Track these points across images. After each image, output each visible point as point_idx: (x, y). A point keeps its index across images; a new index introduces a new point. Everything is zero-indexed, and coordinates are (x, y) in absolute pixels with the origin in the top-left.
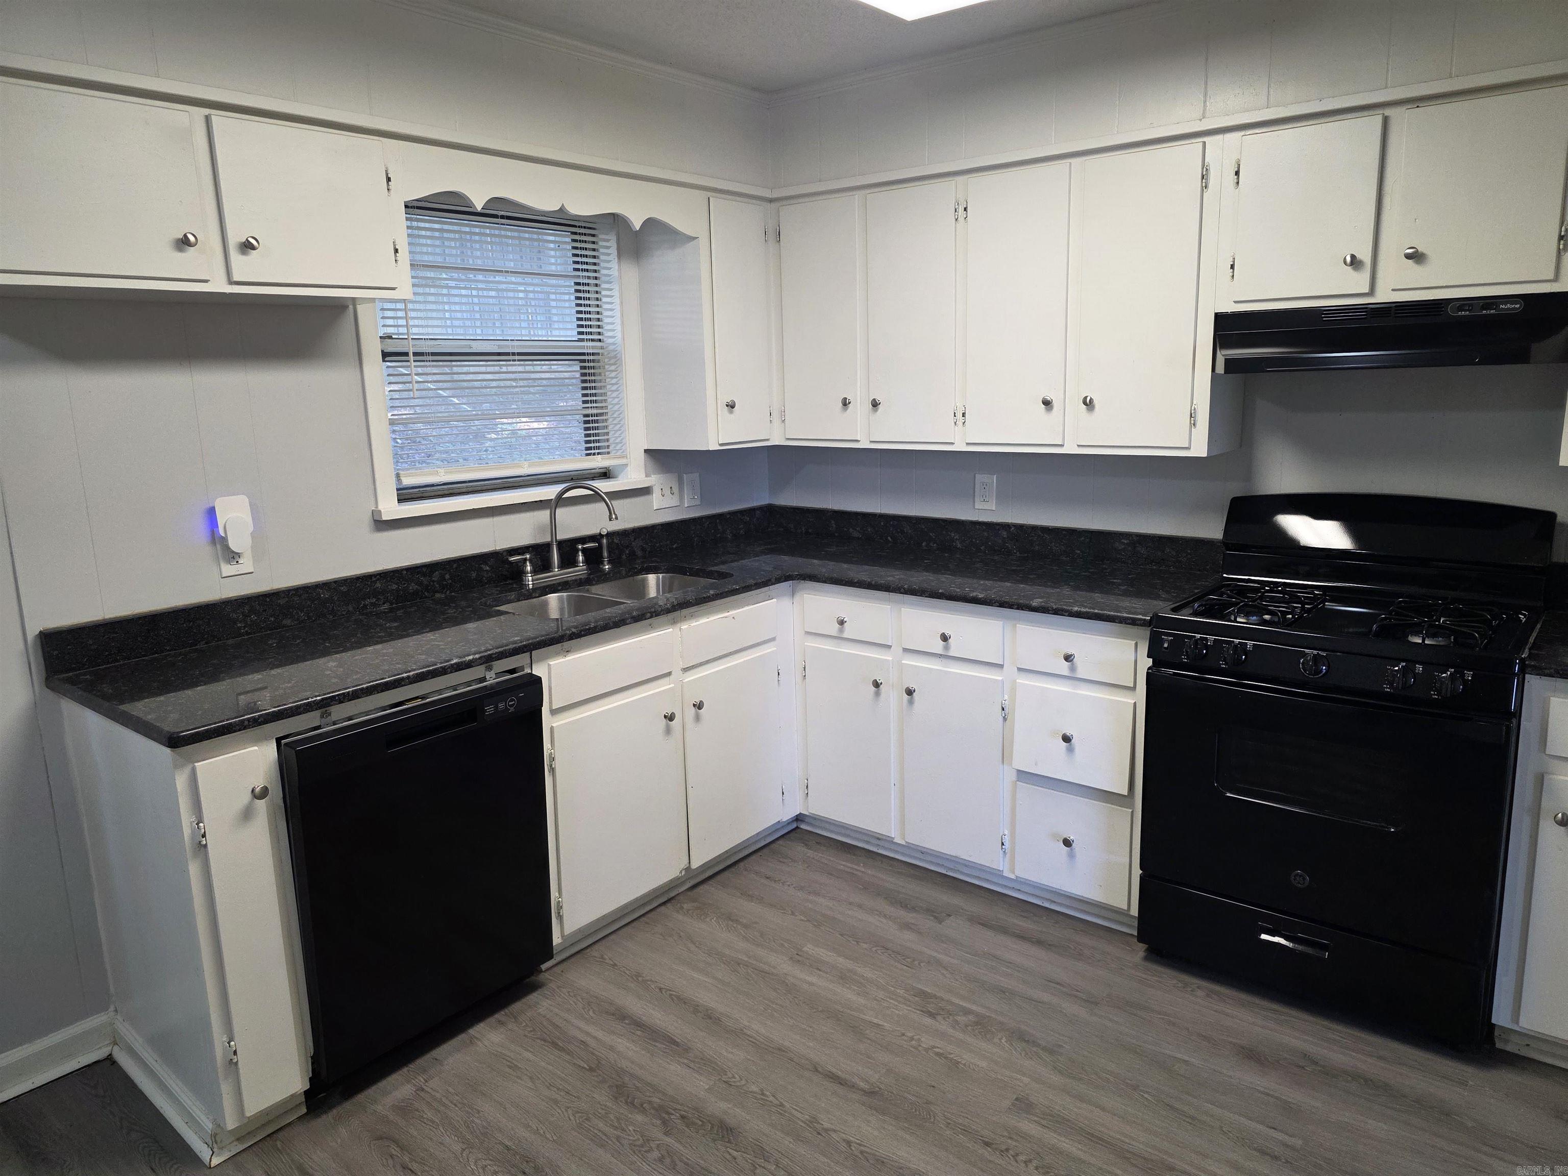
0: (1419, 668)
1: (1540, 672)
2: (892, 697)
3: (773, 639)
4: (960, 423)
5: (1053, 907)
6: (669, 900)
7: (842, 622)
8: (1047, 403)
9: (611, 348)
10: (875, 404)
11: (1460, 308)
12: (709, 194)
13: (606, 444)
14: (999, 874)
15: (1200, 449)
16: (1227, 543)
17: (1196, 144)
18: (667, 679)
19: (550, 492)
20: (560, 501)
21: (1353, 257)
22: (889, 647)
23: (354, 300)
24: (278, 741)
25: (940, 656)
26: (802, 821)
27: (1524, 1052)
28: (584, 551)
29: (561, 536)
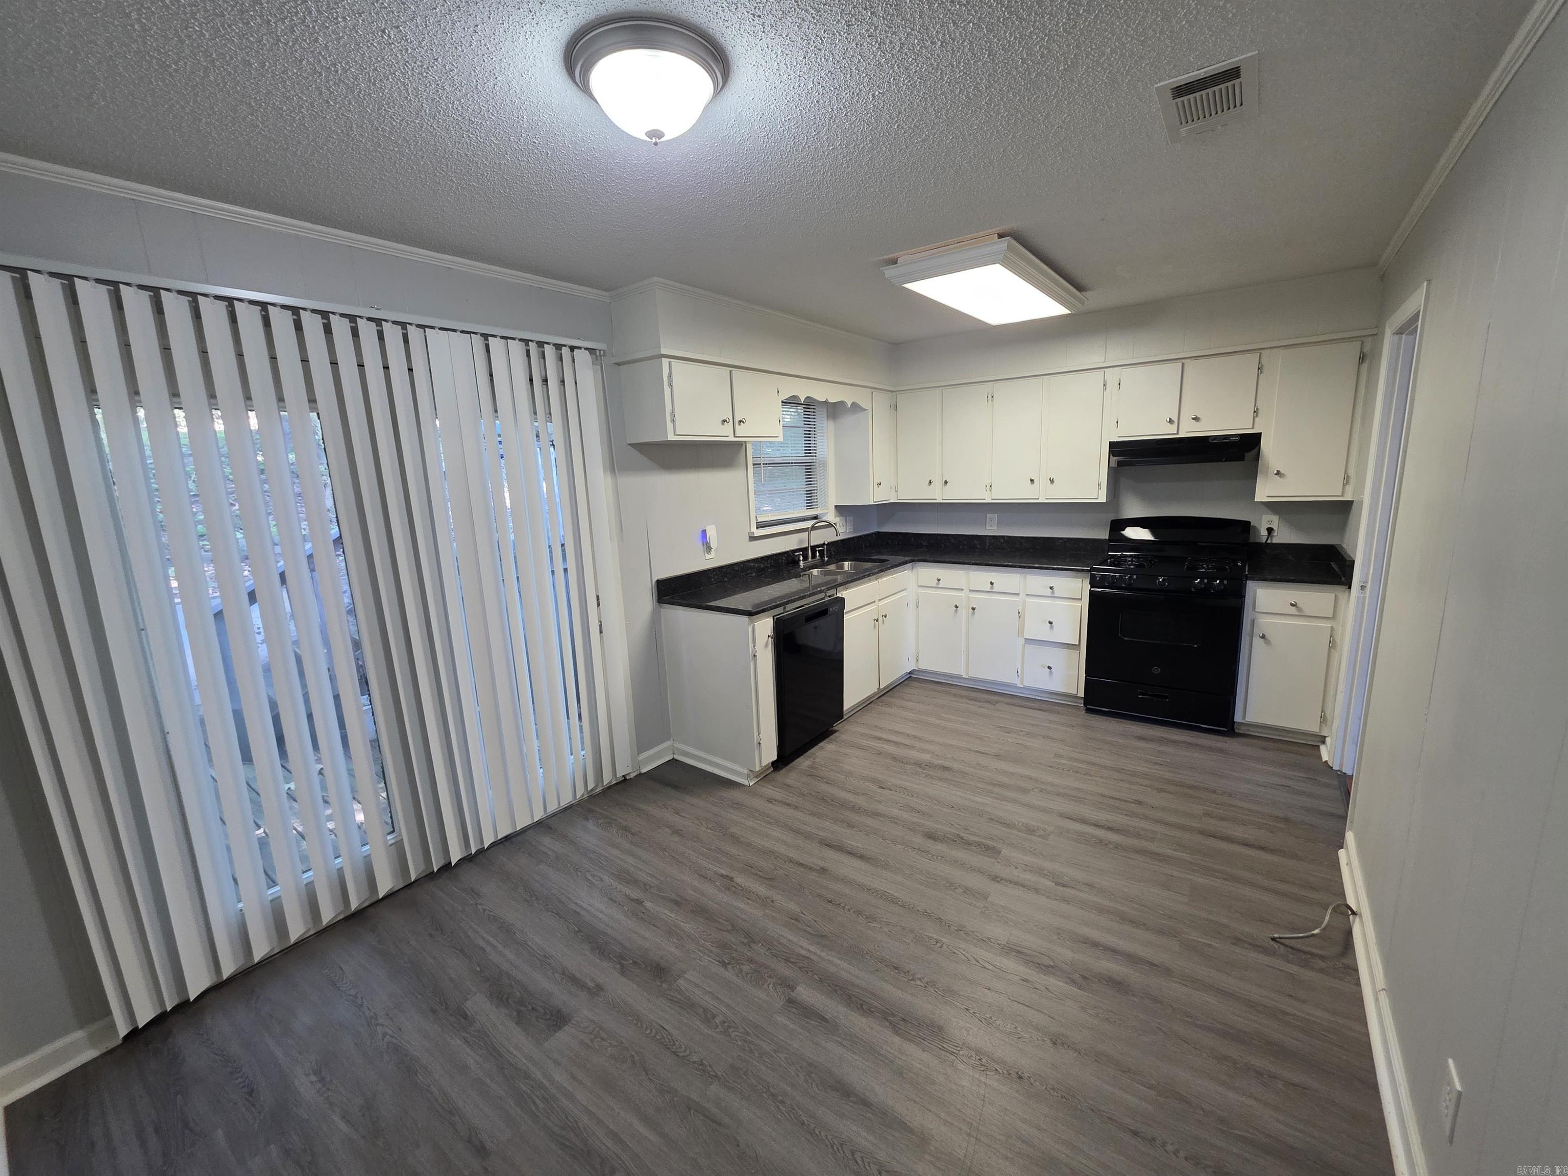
0: (1206, 581)
1: (1253, 579)
2: (963, 612)
3: (905, 589)
4: (988, 490)
5: (1039, 698)
6: (871, 702)
7: (939, 580)
8: (1032, 481)
9: (821, 459)
10: (946, 482)
11: (1215, 439)
12: (872, 390)
13: (816, 504)
14: (1014, 686)
15: (1103, 499)
16: (1110, 540)
17: (1101, 372)
18: (873, 604)
19: (809, 524)
20: (813, 528)
21: (1170, 419)
22: (963, 590)
23: (745, 442)
24: (773, 617)
25: (988, 592)
26: (913, 674)
27: (1247, 733)
28: (819, 551)
29: (812, 544)
